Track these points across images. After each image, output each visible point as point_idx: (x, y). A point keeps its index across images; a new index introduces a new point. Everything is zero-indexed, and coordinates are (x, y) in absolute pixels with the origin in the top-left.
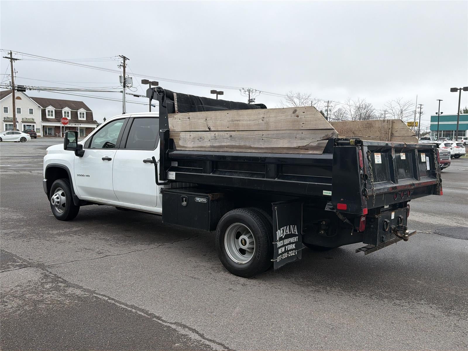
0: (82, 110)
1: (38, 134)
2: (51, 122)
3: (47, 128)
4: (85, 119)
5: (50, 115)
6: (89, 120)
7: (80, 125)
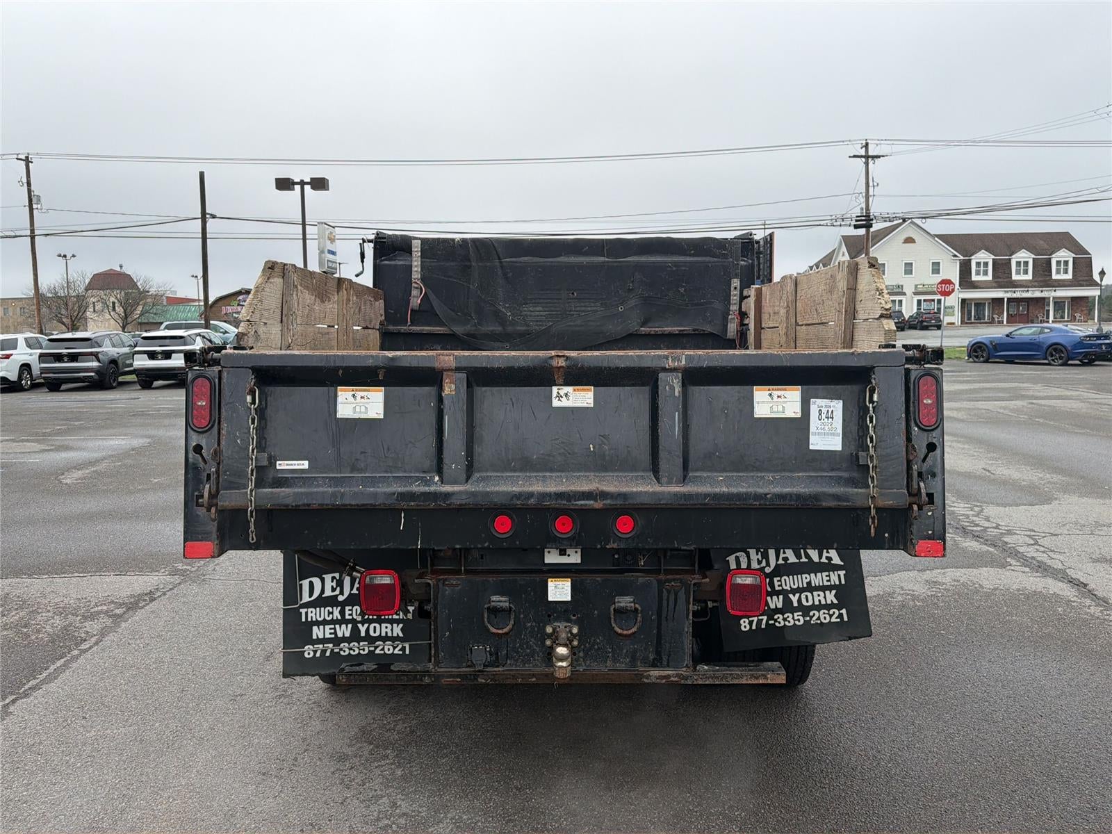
0: (1064, 255)
1: (946, 320)
2: (980, 288)
3: (971, 304)
4: (1069, 276)
5: (982, 274)
6: (1080, 279)
7: (1055, 291)
